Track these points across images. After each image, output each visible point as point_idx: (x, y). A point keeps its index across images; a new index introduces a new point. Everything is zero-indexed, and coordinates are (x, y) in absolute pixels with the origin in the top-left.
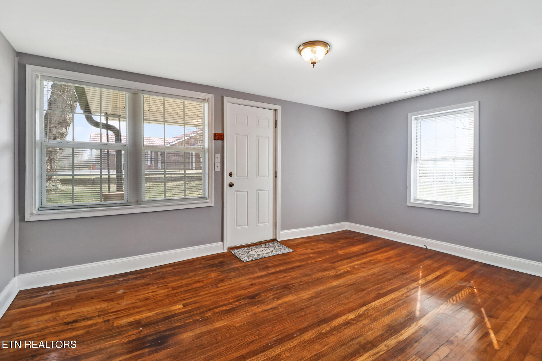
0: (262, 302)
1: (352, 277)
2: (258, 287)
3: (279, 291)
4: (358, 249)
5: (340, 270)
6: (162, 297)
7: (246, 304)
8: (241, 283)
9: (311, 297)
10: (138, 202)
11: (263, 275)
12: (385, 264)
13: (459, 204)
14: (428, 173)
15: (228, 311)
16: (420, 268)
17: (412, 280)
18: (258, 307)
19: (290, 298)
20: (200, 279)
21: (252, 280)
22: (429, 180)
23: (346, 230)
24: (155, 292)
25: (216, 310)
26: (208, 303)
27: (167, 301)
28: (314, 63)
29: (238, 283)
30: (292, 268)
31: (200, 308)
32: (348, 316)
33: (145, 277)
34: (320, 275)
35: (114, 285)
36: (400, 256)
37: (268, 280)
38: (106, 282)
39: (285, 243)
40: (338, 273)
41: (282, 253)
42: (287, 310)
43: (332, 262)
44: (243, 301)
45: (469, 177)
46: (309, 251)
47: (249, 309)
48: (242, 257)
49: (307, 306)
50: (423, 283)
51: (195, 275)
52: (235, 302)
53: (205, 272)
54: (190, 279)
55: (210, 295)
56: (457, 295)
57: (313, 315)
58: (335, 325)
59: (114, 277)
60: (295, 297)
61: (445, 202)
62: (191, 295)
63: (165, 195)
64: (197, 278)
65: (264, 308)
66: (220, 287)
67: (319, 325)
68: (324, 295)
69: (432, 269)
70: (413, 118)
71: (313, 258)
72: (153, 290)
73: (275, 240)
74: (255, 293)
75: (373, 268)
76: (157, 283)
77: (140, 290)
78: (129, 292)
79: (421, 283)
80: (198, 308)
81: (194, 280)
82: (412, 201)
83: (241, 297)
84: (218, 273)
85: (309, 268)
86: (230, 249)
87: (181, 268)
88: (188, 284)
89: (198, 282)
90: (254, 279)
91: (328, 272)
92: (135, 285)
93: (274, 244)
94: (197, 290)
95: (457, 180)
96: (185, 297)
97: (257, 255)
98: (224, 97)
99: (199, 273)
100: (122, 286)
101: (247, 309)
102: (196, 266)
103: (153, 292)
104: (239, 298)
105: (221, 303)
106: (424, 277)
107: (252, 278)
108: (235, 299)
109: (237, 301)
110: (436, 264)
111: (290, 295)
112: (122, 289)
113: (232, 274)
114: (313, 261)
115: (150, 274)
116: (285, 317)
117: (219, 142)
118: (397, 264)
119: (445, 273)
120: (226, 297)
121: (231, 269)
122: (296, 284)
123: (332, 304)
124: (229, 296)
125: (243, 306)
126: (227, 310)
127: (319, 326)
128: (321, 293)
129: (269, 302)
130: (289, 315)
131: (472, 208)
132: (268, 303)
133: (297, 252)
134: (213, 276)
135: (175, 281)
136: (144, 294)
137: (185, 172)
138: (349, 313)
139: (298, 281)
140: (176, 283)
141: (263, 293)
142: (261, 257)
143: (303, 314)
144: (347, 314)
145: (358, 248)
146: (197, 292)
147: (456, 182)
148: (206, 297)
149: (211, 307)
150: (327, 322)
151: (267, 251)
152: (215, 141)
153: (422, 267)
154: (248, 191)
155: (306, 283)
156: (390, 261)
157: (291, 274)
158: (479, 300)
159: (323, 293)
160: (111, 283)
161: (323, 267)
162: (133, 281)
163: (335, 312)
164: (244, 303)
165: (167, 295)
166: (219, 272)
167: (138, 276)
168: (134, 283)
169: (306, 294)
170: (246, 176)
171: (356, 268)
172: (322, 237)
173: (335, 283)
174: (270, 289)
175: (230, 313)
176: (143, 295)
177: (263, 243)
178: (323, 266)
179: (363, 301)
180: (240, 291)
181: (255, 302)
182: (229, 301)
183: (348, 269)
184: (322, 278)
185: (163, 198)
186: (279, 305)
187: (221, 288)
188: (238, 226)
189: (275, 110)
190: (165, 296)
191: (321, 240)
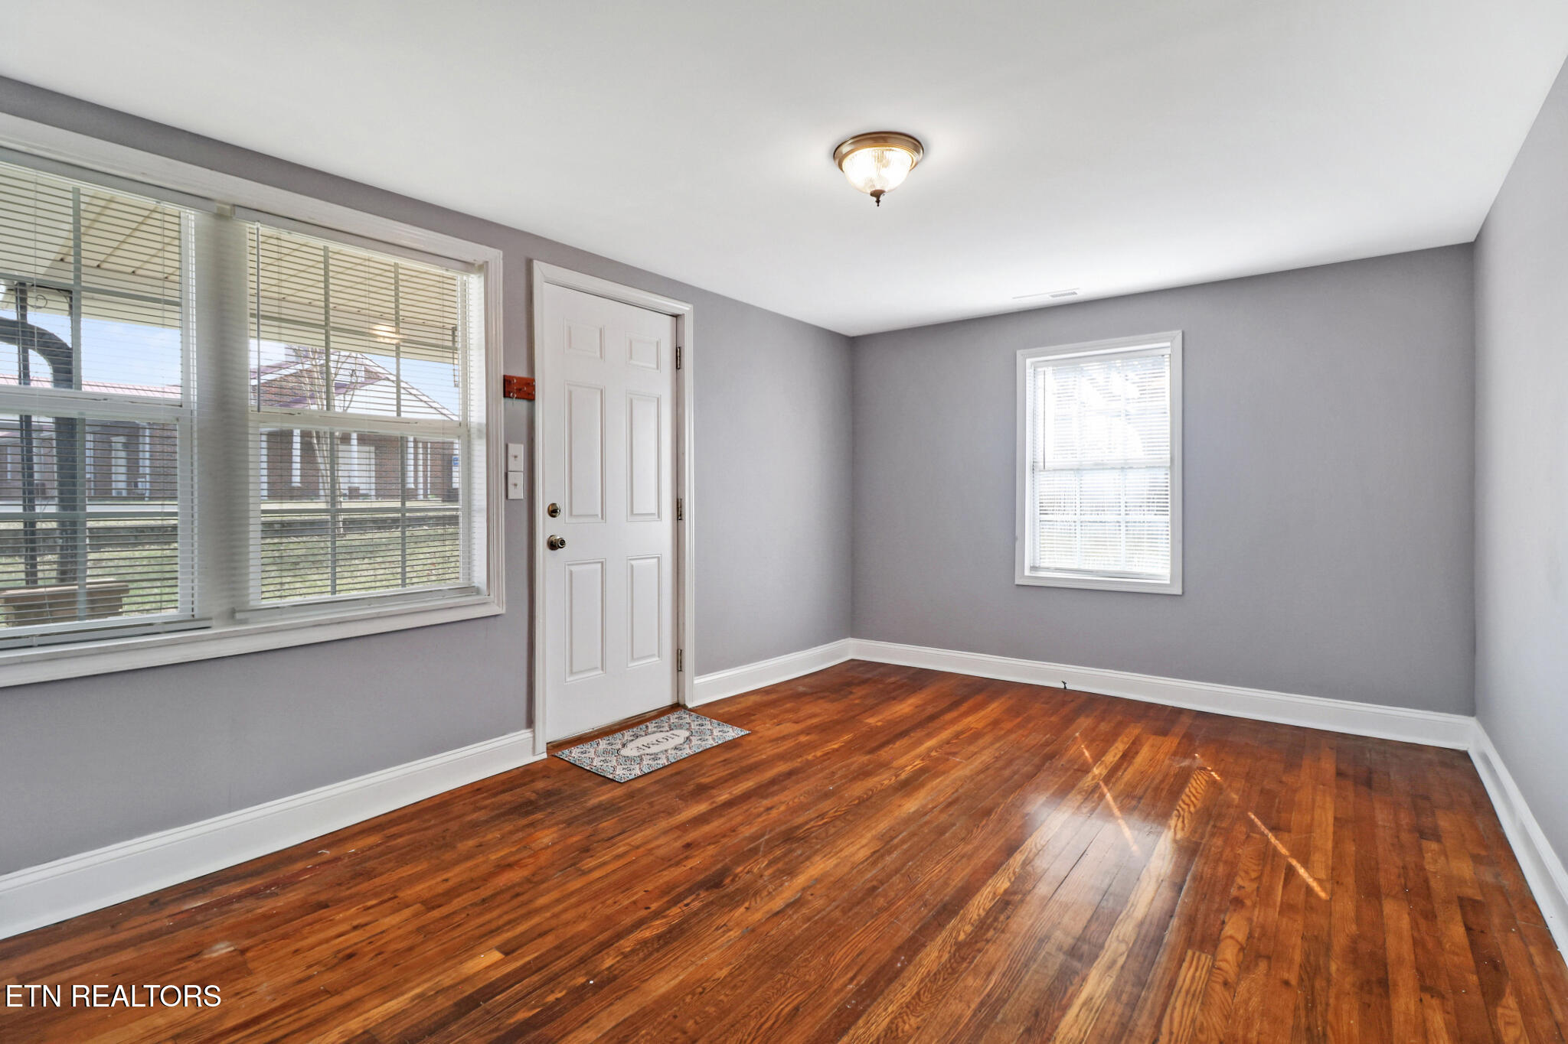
0: (751, 892)
1: (940, 783)
2: (711, 850)
3: (778, 853)
4: (911, 708)
5: (903, 768)
6: (402, 938)
7: (707, 905)
8: (653, 849)
9: (874, 852)
10: (238, 616)
11: (704, 813)
12: (997, 739)
13: (1137, 576)
14: (1062, 501)
15: (665, 939)
16: (1076, 738)
17: (1078, 770)
18: (747, 908)
19: (819, 867)
20: (503, 858)
21: (679, 833)
22: (1064, 518)
23: (852, 660)
24: (368, 928)
25: (627, 944)
26: (583, 926)
27: (432, 949)
28: (877, 195)
29: (642, 850)
30: (773, 782)
31: (569, 949)
32: (994, 886)
33: (292, 884)
34: (858, 789)
35: (170, 930)
36: (1018, 714)
37: (728, 825)
38: (127, 925)
39: (716, 711)
40: (903, 776)
41: (720, 742)
42: (834, 901)
43: (867, 749)
44: (693, 901)
45: (1156, 508)
46: (788, 728)
47: (726, 919)
48: (604, 767)
49: (879, 878)
50: (1105, 772)
51: (481, 846)
52: (669, 908)
53: (511, 833)
54: (470, 864)
55: (573, 900)
56: (1187, 790)
57: (911, 900)
58: (979, 915)
59: (156, 900)
60: (832, 862)
61: (1104, 572)
62: (506, 913)
63: (334, 586)
64: (493, 857)
65: (766, 908)
66: (591, 870)
67: (939, 925)
68: (903, 842)
69: (1103, 737)
70: (1029, 361)
71: (811, 746)
72: (355, 923)
73: (677, 706)
74: (714, 869)
75: (976, 753)
76: (351, 897)
77: (296, 931)
78: (256, 945)
79: (1101, 774)
80: (561, 949)
81: (484, 862)
82: (1027, 573)
83: (681, 889)
84: (555, 829)
85: (820, 775)
86: (554, 747)
87: (410, 832)
88: (472, 881)
89: (504, 866)
90: (683, 827)
91: (877, 779)
92: (266, 917)
93: (680, 718)
94: (518, 895)
95: (1129, 518)
96: (489, 922)
97: (649, 757)
98: (535, 262)
99: (490, 836)
100: (213, 929)
101: (720, 922)
102: (468, 818)
103: (355, 928)
104: (674, 894)
105: (627, 921)
106: (1098, 757)
107: (677, 827)
108: (666, 899)
109: (675, 902)
110: (1103, 724)
111: (817, 858)
112: (222, 940)
113: (604, 824)
114: (819, 753)
115: (305, 871)
116: (841, 922)
117: (522, 405)
118: (1023, 736)
119: (1134, 743)
120: (634, 899)
121: (591, 809)
122: (812, 824)
123: (938, 863)
124: (638, 893)
125: (702, 916)
126: (659, 937)
127: (941, 926)
128: (892, 838)
129: (771, 887)
130: (850, 914)
131: (1168, 582)
132: (770, 893)
133: (759, 735)
134: (547, 840)
135: (420, 877)
136: (327, 941)
137: (403, 504)
138: (991, 877)
139: (811, 813)
140: (427, 884)
141: (739, 865)
142: (663, 761)
143: (881, 902)
144: (988, 880)
145: (910, 705)
146: (521, 899)
147: (1127, 522)
148: (565, 910)
149: (601, 938)
150: (956, 913)
151: (672, 743)
152: (509, 401)
153: (1081, 734)
154: (602, 563)
155: (836, 818)
156: (1002, 729)
157: (782, 797)
158: (1235, 796)
159: (898, 836)
160: (157, 925)
161: (854, 767)
162: (249, 903)
163: (958, 880)
164: (696, 905)
165: (419, 930)
166: (561, 826)
167: (257, 882)
168: (260, 911)
169: (856, 848)
170: (597, 515)
171: (937, 759)
172: (804, 686)
173: (911, 805)
174: (750, 850)
175: (675, 944)
176: (325, 946)
177: (650, 719)
178: (853, 763)
179: (1003, 840)
180: (665, 873)
181: (731, 897)
182: (649, 908)
183: (919, 764)
184: (871, 797)
185: (328, 597)
186: (804, 889)
187: (596, 874)
188: (576, 673)
189: (676, 316)
190: (410, 933)
191: (804, 694)
